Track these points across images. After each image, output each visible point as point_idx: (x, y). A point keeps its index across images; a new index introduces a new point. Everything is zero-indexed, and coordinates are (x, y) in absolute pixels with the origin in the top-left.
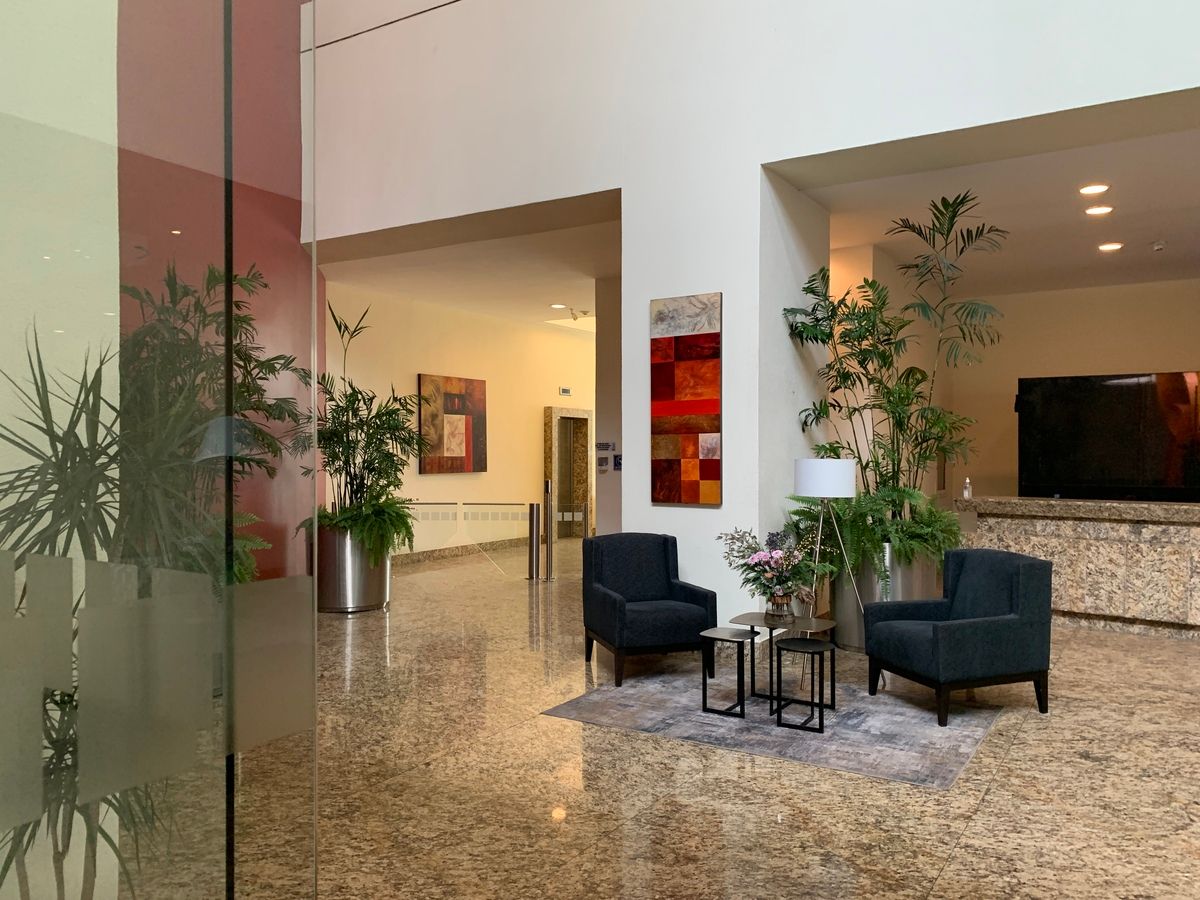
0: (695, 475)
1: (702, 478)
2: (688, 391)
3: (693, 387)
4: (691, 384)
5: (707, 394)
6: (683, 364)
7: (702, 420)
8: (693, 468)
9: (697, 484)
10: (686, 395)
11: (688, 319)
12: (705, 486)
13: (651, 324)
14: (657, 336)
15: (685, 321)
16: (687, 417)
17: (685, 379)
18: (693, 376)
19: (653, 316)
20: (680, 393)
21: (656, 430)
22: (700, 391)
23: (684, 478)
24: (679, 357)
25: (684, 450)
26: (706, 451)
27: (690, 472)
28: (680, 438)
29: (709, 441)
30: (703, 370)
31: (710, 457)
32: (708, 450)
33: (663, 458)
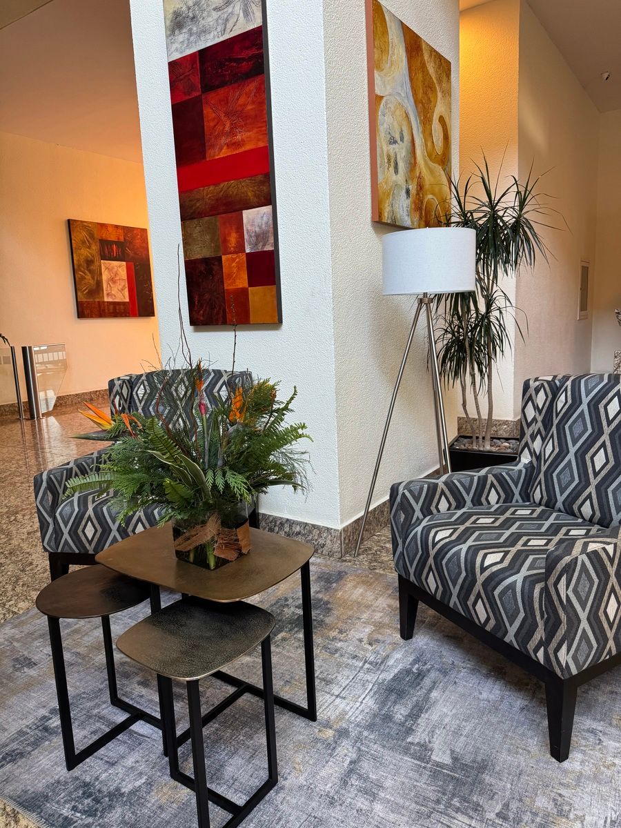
0: (242, 281)
1: (250, 285)
2: (223, 140)
3: (232, 133)
4: (227, 128)
5: (248, 140)
6: (213, 97)
7: (244, 187)
8: (239, 269)
9: (244, 292)
10: (221, 149)
11: (215, 15)
12: (257, 295)
13: (167, 37)
14: (177, 56)
15: (211, 19)
16: (224, 185)
17: (219, 121)
18: (227, 114)
19: (168, 22)
20: (212, 146)
21: (188, 214)
22: (239, 137)
23: (228, 286)
24: (208, 87)
25: (225, 241)
26: (254, 239)
27: (236, 276)
28: (218, 220)
29: (258, 221)
30: (241, 101)
31: (260, 248)
32: (257, 236)
33: (198, 257)
